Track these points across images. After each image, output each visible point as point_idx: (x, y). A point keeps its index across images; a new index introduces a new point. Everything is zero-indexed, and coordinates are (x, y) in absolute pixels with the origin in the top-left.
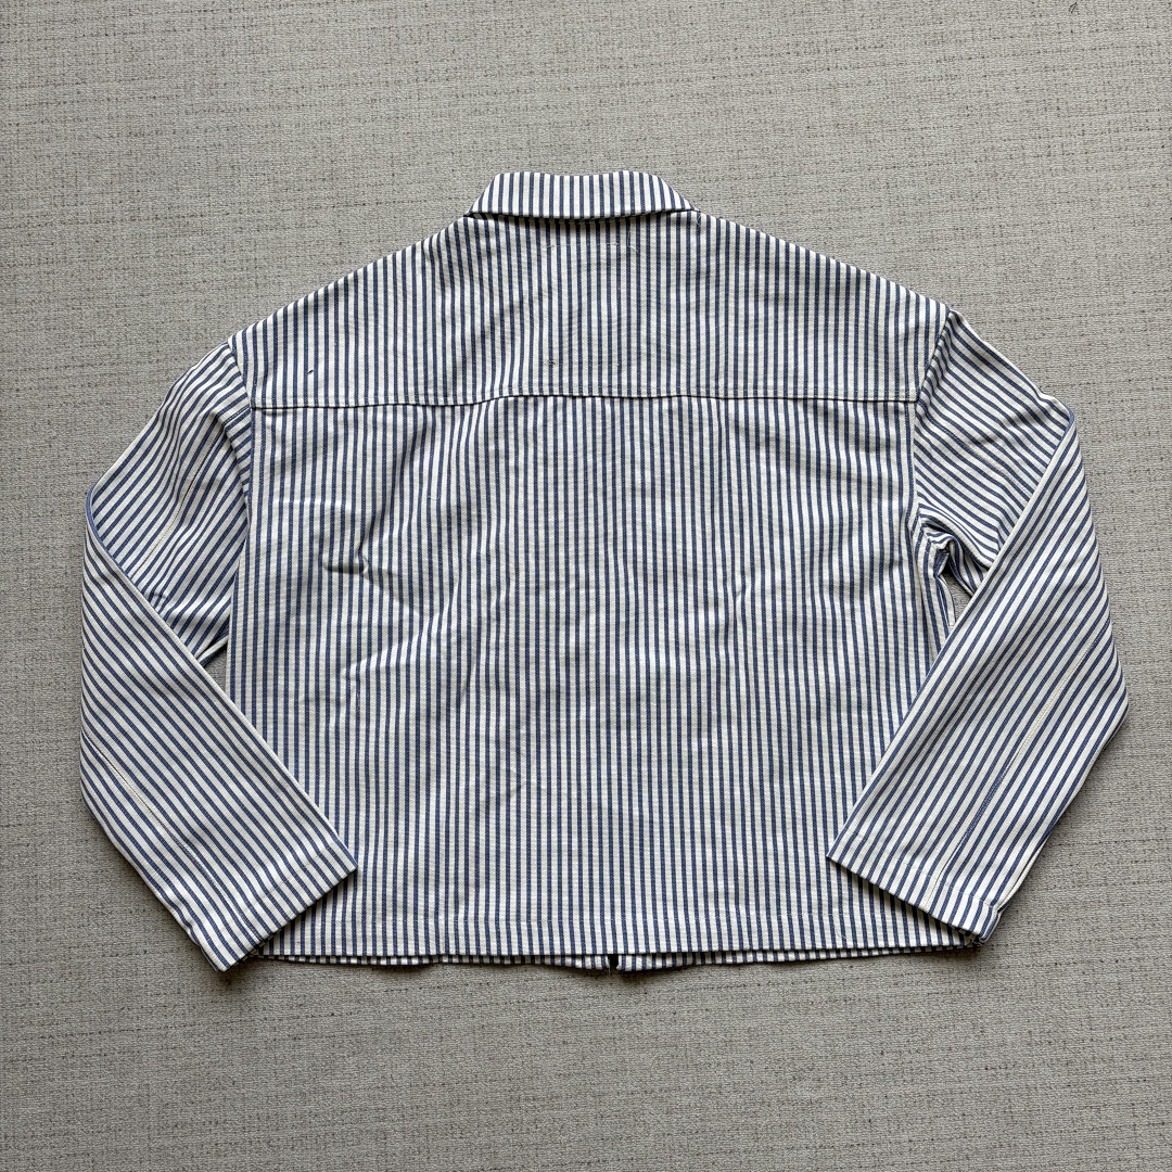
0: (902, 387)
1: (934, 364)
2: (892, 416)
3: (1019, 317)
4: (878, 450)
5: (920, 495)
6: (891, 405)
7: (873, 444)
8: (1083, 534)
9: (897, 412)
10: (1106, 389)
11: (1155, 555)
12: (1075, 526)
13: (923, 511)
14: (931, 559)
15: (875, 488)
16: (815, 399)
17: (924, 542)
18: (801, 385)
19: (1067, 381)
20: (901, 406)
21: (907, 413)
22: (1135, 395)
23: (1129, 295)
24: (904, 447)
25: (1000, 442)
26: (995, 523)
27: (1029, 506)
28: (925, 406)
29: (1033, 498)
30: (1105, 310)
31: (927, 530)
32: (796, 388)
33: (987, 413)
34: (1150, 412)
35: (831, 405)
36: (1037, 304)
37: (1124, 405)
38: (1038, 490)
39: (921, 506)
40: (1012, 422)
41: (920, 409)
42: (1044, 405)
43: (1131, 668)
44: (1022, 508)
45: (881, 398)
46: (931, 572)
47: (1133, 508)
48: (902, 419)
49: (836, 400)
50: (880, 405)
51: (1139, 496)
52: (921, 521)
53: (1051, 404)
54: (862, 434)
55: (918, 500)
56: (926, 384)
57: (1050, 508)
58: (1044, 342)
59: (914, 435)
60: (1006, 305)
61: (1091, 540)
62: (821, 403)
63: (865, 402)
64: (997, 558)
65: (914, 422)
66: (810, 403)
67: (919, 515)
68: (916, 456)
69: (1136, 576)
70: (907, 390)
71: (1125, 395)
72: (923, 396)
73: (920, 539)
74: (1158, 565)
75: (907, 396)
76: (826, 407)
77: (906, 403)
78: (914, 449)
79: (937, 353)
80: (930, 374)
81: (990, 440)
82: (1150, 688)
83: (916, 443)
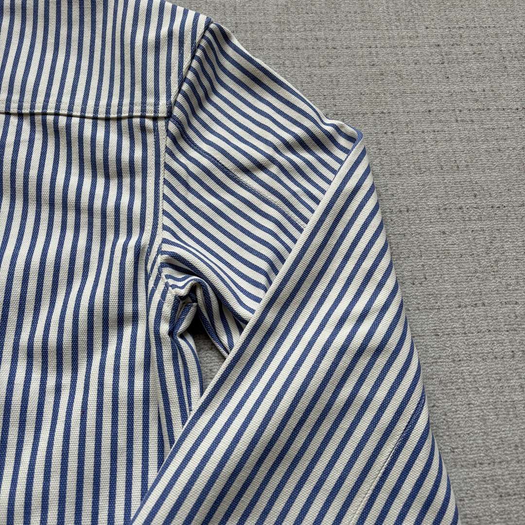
0: (150, 100)
1: (190, 76)
2: (138, 135)
3: (302, 45)
4: (120, 175)
5: (165, 228)
6: (136, 121)
7: (113, 168)
8: (378, 276)
9: (143, 129)
10: (403, 118)
11: (479, 311)
12: (367, 264)
13: (166, 247)
14: (167, 309)
15: (110, 221)
16: (44, 114)
17: (161, 287)
18: (28, 97)
19: (358, 109)
20: (149, 123)
21: (156, 131)
22: (438, 127)
23: (422, 31)
24: (151, 172)
25: (274, 169)
26: (264, 265)
27: (302, 238)
28: (179, 124)
29: (308, 229)
30: (397, 43)
31: (167, 271)
32: (21, 101)
33: (258, 137)
34: (455, 144)
35: (62, 121)
36: (321, 34)
37: (426, 136)
38: (314, 218)
39: (165, 241)
40: (289, 146)
41: (172, 127)
42: (329, 129)
43: (463, 473)
44: (295, 241)
45: (125, 114)
46: (164, 328)
47: (446, 253)
48: (151, 139)
49: (69, 116)
50: (125, 123)
51: (453, 239)
52: (161, 259)
53: (337, 128)
54: (99, 155)
55: (162, 234)
56: (180, 99)
57: (333, 241)
58: (331, 70)
59: (165, 158)
60: (287, 34)
61: (390, 284)
62: (50, 119)
63: (107, 120)
64: (258, 307)
65: (165, 142)
66: (38, 119)
67: (160, 252)
68: (166, 182)
69: (459, 340)
70: (156, 104)
71: (425, 126)
72: (176, 112)
73: (156, 284)
74: (484, 326)
75: (156, 111)
76: (56, 123)
77: (155, 119)
78: (165, 174)
79: (195, 64)
80: (185, 87)
81: (261, 167)
82: (494, 505)
83: (168, 167)
